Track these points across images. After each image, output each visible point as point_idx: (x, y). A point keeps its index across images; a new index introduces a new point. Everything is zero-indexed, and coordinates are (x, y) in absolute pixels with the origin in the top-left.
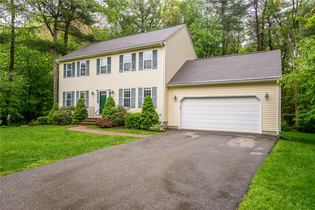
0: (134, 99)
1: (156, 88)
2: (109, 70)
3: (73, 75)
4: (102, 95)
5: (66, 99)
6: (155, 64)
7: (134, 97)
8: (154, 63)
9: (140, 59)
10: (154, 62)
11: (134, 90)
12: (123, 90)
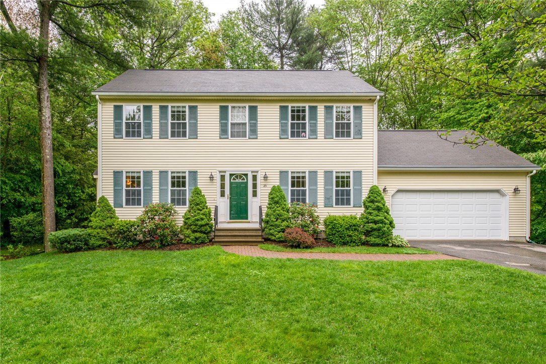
0: (314, 192)
1: (360, 172)
2: (254, 131)
3: (145, 134)
4: (232, 181)
5: (124, 188)
6: (360, 130)
7: (315, 188)
8: (357, 128)
9: (326, 118)
10: (355, 126)
11: (314, 174)
12: (290, 173)
